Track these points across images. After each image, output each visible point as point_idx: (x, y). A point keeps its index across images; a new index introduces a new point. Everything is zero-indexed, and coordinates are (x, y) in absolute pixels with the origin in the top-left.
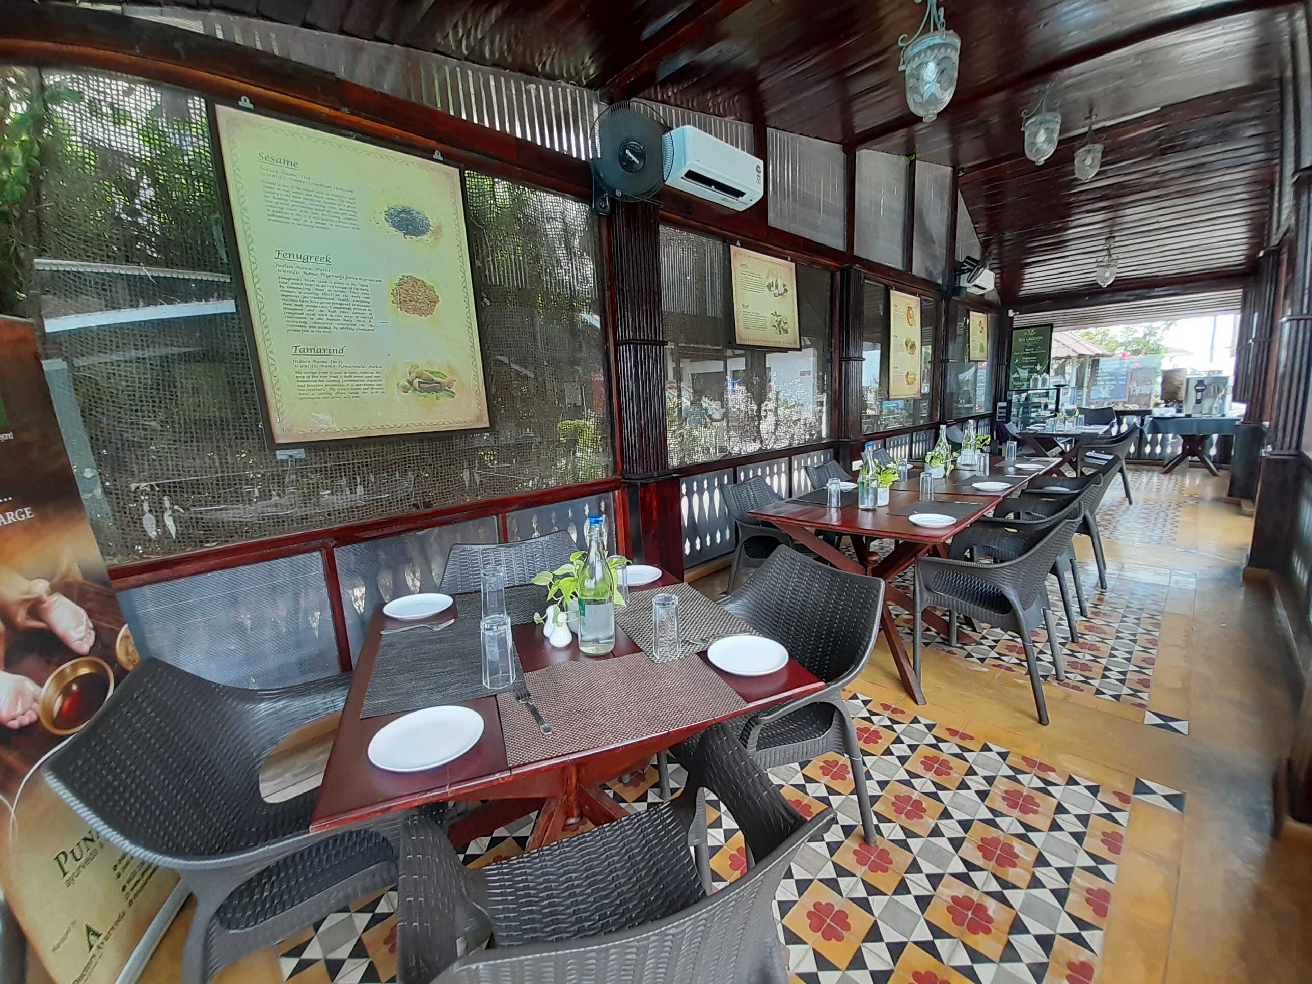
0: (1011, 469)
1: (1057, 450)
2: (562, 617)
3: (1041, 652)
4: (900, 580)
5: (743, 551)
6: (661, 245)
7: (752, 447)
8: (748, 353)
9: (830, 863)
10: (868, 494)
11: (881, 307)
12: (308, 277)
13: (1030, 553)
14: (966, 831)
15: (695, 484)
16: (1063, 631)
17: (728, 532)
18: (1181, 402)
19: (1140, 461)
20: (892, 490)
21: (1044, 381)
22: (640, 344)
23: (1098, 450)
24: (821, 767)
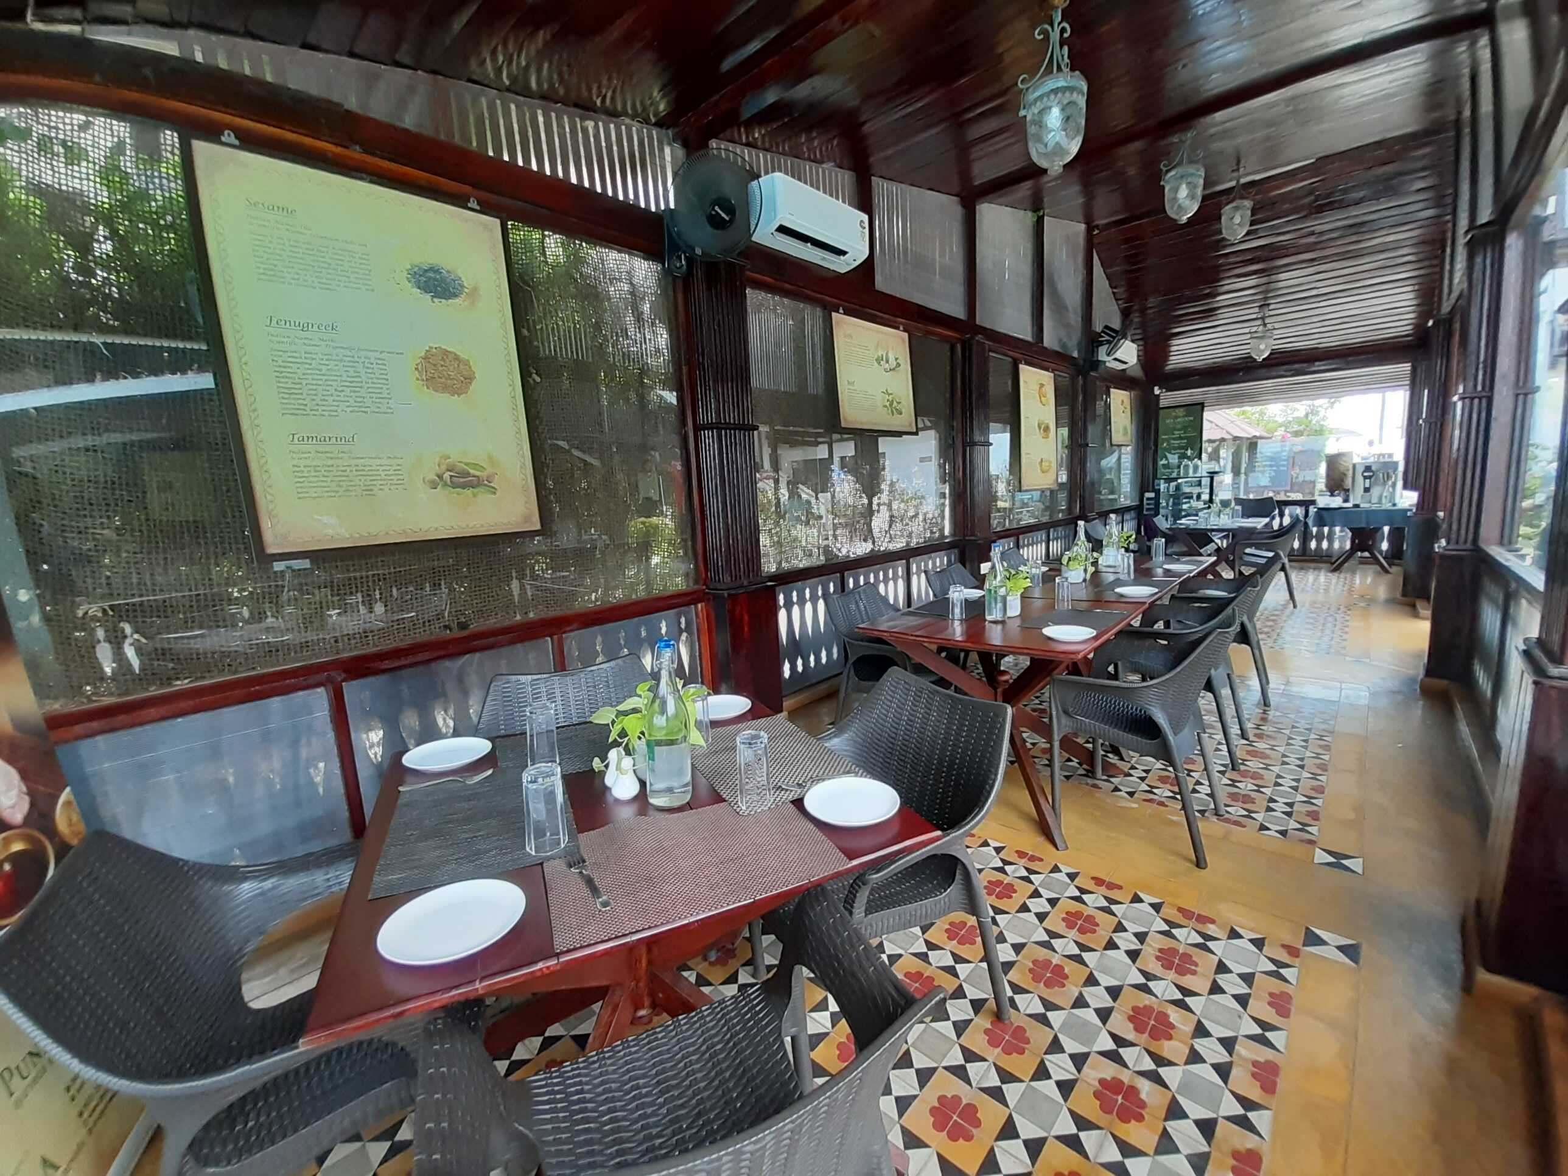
0: (1160, 571)
1: (1211, 547)
2: (627, 762)
3: (1198, 783)
4: (1037, 701)
5: (852, 672)
6: (749, 310)
7: (862, 548)
8: (857, 437)
9: (957, 1047)
10: (996, 602)
11: (1010, 383)
12: (308, 348)
13: (1178, 669)
14: (1115, 999)
15: (795, 594)
16: (1222, 757)
17: (835, 650)
18: (1348, 490)
19: (1306, 558)
20: (1023, 597)
21: (1196, 468)
22: (725, 429)
23: (1258, 547)
24: (947, 931)
